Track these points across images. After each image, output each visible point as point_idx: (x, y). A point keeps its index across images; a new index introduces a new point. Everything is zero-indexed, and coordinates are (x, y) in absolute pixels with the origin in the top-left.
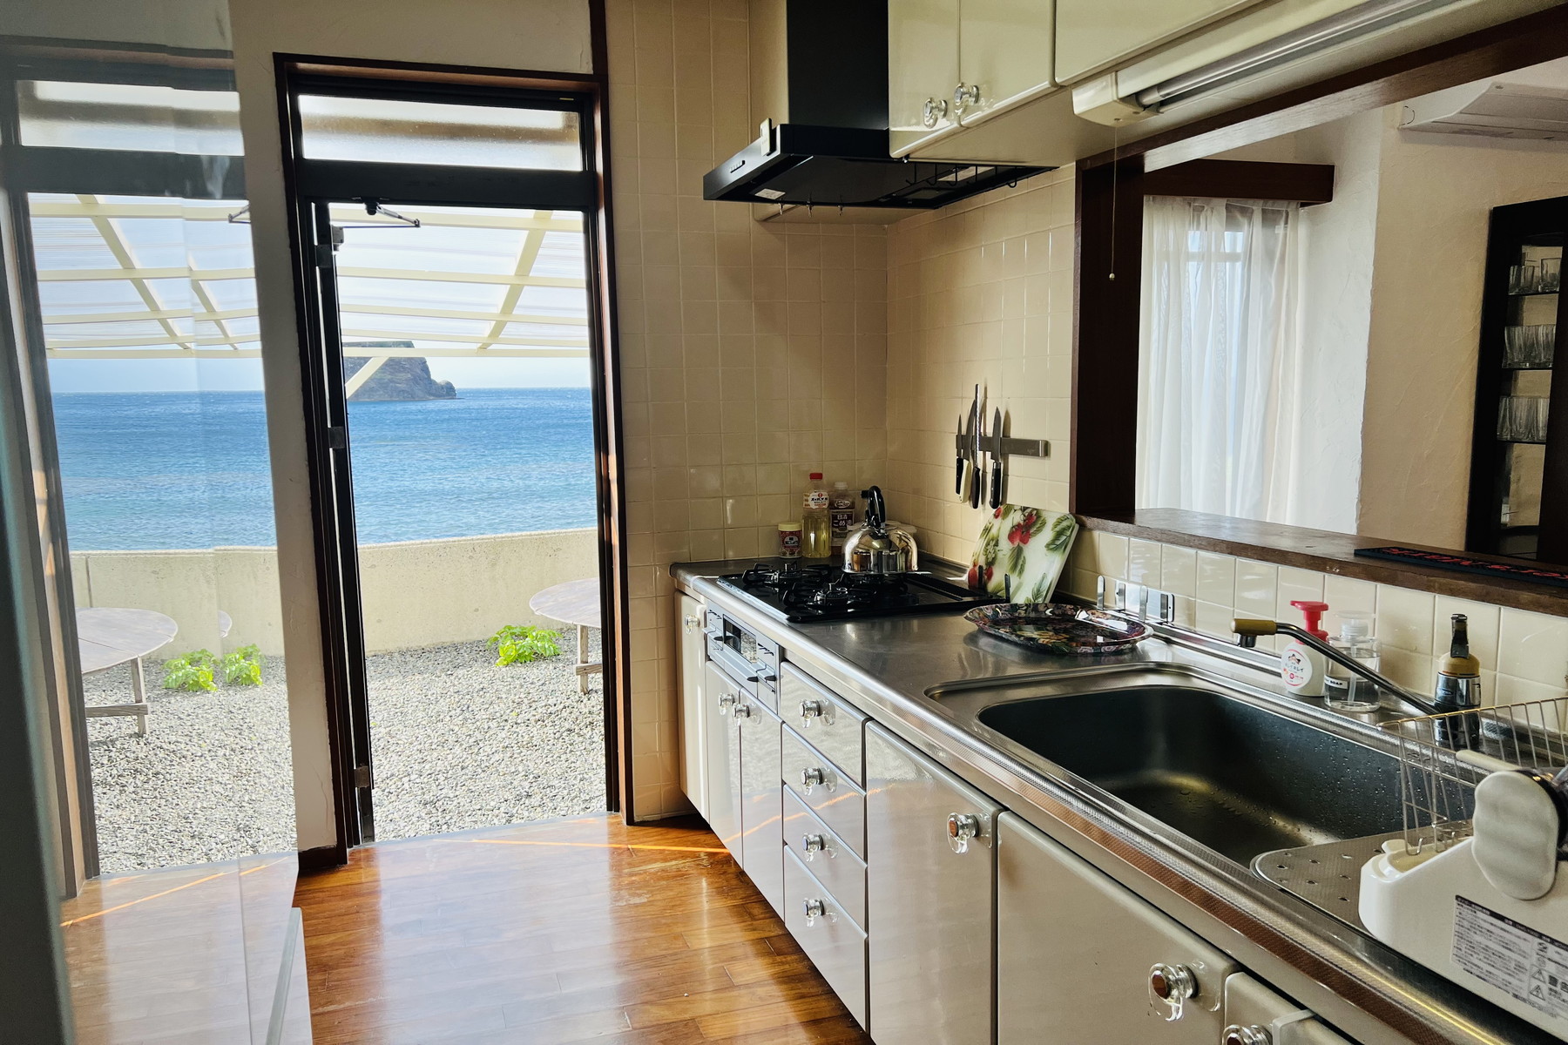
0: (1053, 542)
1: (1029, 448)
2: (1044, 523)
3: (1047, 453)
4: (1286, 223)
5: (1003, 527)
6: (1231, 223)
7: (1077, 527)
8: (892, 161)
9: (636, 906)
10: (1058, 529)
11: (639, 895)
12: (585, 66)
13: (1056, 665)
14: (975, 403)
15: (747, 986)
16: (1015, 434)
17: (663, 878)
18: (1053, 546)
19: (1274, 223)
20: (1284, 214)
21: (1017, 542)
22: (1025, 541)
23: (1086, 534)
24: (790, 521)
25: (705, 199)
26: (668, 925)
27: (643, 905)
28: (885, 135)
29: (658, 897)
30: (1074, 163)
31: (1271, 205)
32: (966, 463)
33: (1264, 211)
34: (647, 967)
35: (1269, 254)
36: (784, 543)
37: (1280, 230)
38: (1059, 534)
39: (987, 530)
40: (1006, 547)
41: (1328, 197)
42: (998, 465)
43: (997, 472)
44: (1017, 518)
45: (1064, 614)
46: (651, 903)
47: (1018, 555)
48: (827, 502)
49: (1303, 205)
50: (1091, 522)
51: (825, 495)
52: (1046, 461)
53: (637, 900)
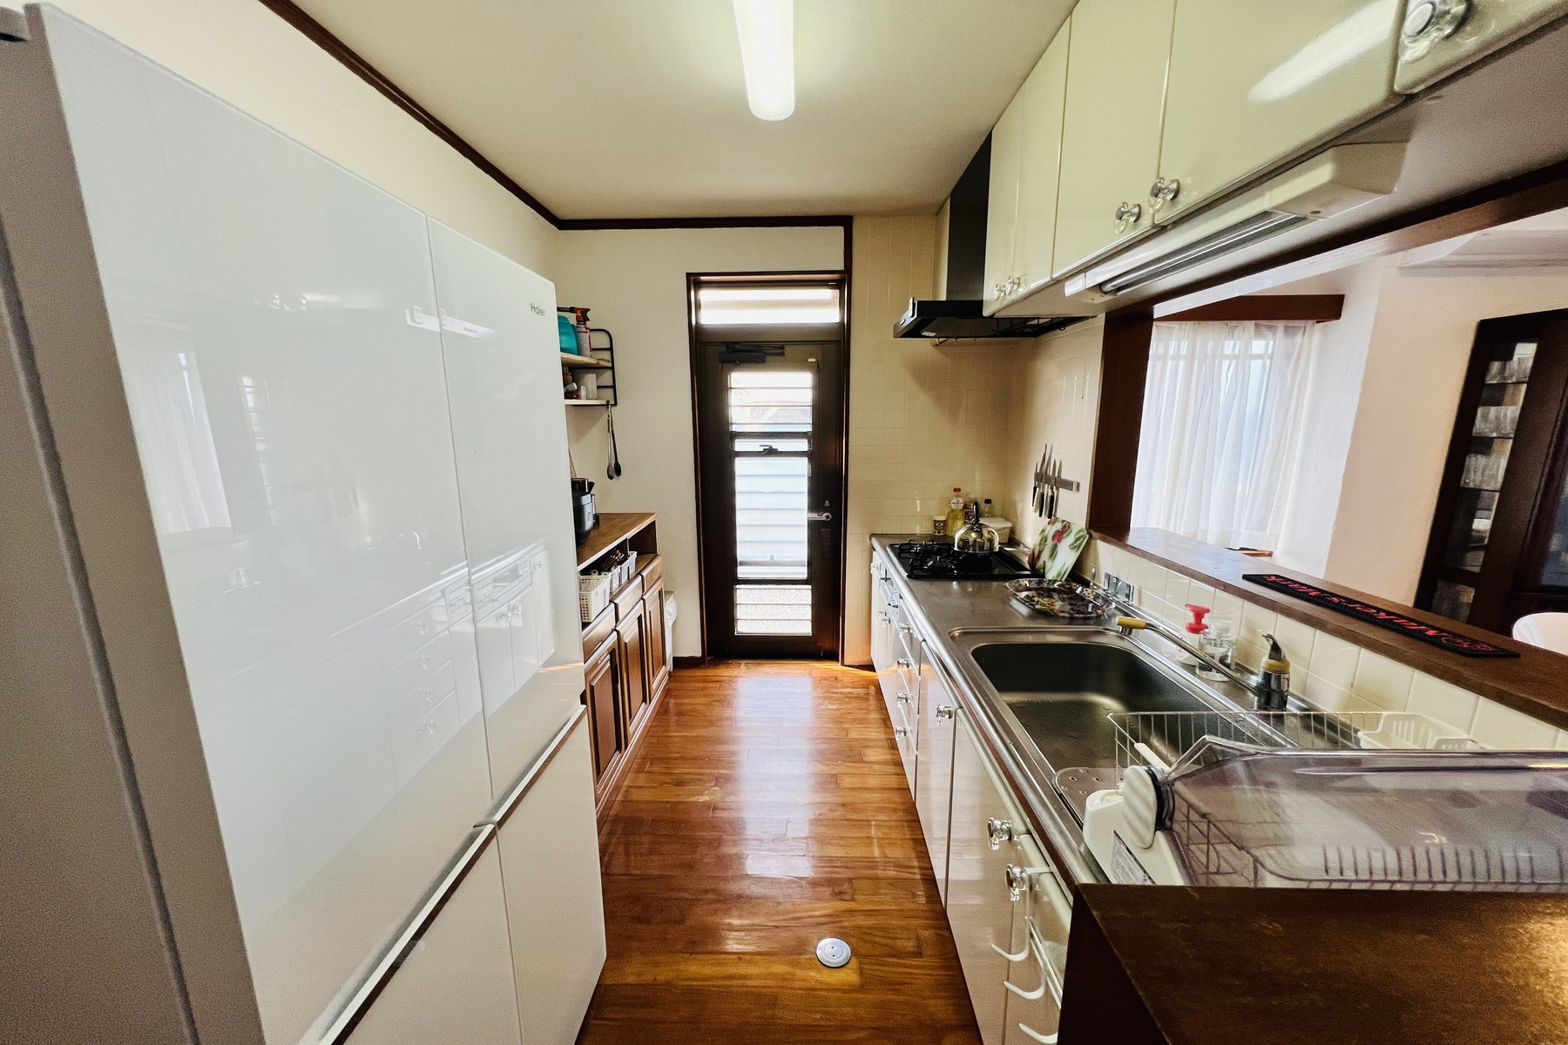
0: (1072, 544)
1: (1068, 485)
2: (1071, 532)
3: (1078, 489)
4: (1304, 334)
5: (1051, 530)
6: (1258, 332)
7: (1088, 536)
8: (985, 317)
9: (830, 709)
10: (1077, 536)
11: (834, 704)
12: (841, 267)
13: (1045, 622)
14: (1045, 455)
15: (869, 763)
16: (1063, 476)
17: (848, 697)
18: (1073, 547)
19: (1294, 334)
20: (1303, 329)
21: (1056, 541)
22: (1059, 541)
23: (1093, 541)
24: (941, 514)
25: (894, 337)
26: (841, 722)
27: (833, 709)
28: (981, 302)
29: (842, 707)
30: (1104, 315)
31: (1291, 323)
32: (1038, 489)
33: (1285, 327)
34: (823, 743)
35: (1288, 356)
36: (935, 527)
37: (1298, 338)
38: (1077, 540)
39: (1043, 531)
40: (1050, 542)
41: (1337, 315)
42: (1053, 492)
43: (1052, 497)
44: (1058, 526)
45: (1071, 588)
46: (838, 709)
47: (1054, 548)
48: (962, 505)
49: (1318, 322)
50: (1095, 534)
51: (961, 500)
52: (1077, 494)
53: (832, 707)
